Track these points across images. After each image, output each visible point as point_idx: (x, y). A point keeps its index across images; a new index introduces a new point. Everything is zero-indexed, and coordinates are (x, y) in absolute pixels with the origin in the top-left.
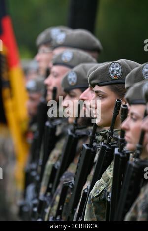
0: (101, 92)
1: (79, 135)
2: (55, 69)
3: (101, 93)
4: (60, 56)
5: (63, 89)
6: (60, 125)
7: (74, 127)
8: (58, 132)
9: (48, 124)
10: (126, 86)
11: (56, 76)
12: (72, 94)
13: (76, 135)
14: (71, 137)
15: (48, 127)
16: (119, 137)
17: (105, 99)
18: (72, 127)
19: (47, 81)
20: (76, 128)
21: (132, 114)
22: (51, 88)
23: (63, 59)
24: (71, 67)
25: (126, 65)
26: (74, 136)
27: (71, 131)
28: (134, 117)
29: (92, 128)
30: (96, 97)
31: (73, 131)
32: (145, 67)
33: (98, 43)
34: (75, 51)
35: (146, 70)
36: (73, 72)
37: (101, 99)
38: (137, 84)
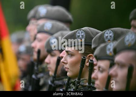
0: (70, 51)
1: (57, 85)
2: (39, 36)
3: (70, 53)
4: (43, 26)
5: (46, 50)
6: (42, 77)
7: (53, 79)
8: (41, 82)
9: (34, 76)
10: (93, 46)
11: (40, 40)
12: (52, 54)
13: (54, 84)
14: (50, 86)
15: (34, 79)
16: (87, 84)
17: (73, 57)
18: (51, 79)
19: (33, 45)
20: (54, 79)
21: (99, 67)
22: (36, 50)
23: (45, 28)
24: (51, 34)
25: (88, 31)
26: (53, 85)
27: (51, 82)
28: (101, 69)
29: (67, 80)
30: (67, 55)
31: (53, 82)
32: (106, 32)
33: (70, 17)
34: (54, 22)
35: (106, 35)
36: (54, 38)
37: (70, 57)
38: (102, 45)
